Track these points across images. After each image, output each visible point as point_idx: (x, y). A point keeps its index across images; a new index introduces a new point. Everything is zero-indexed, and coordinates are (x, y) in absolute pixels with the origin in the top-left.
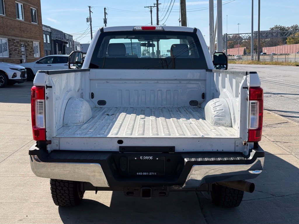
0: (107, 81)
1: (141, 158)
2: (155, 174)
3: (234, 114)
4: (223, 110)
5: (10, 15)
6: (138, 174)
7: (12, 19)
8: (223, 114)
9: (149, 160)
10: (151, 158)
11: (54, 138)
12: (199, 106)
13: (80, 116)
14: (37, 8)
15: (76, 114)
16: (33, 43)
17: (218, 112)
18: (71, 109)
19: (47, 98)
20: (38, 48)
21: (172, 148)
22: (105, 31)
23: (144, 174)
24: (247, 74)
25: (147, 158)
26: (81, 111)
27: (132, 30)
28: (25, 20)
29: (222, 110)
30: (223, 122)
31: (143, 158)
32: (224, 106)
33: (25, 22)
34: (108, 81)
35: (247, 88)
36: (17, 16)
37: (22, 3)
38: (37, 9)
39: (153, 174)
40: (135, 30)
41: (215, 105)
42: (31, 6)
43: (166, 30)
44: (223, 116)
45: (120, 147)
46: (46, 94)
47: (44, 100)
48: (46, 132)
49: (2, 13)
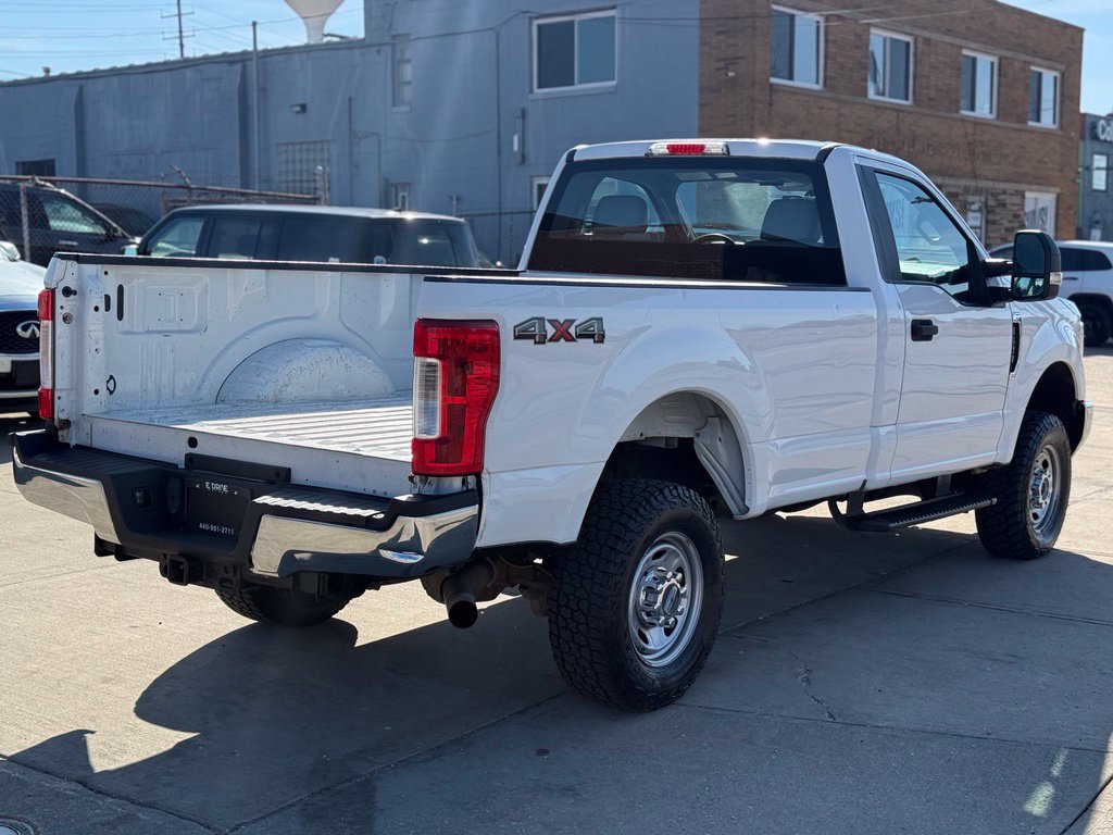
1: (207, 485)
5: (931, 99)
6: (201, 526)
7: (942, 114)
9: (219, 494)
10: (225, 488)
11: (82, 416)
14: (1063, 67)
15: (258, 376)
16: (1023, 197)
19: (66, 318)
20: (1046, 215)
21: (281, 473)
23: (212, 528)
25: (217, 487)
28: (998, 114)
31: (210, 486)
33: (997, 123)
36: (964, 102)
37: (996, 55)
38: (1063, 75)
39: (228, 531)
40: (652, 154)
42: (1031, 63)
43: (734, 153)
45: (190, 455)
46: (62, 307)
47: (50, 322)
48: (59, 398)
49: (902, 93)
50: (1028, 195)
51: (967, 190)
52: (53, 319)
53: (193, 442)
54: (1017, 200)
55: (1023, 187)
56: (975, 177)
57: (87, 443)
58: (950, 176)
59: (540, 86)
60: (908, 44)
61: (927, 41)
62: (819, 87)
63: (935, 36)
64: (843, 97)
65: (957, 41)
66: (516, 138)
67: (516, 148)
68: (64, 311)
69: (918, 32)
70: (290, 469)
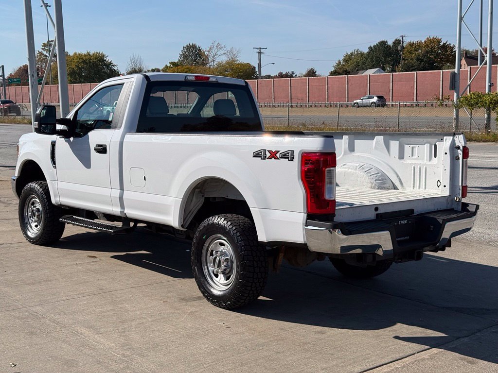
3: (398, 176)
4: (379, 174)
8: (383, 177)
9: (404, 224)
10: (406, 222)
21: (412, 211)
23: (401, 239)
24: (454, 134)
31: (400, 222)
32: (376, 170)
39: (407, 238)
44: (384, 180)
45: (377, 215)
53: (376, 209)
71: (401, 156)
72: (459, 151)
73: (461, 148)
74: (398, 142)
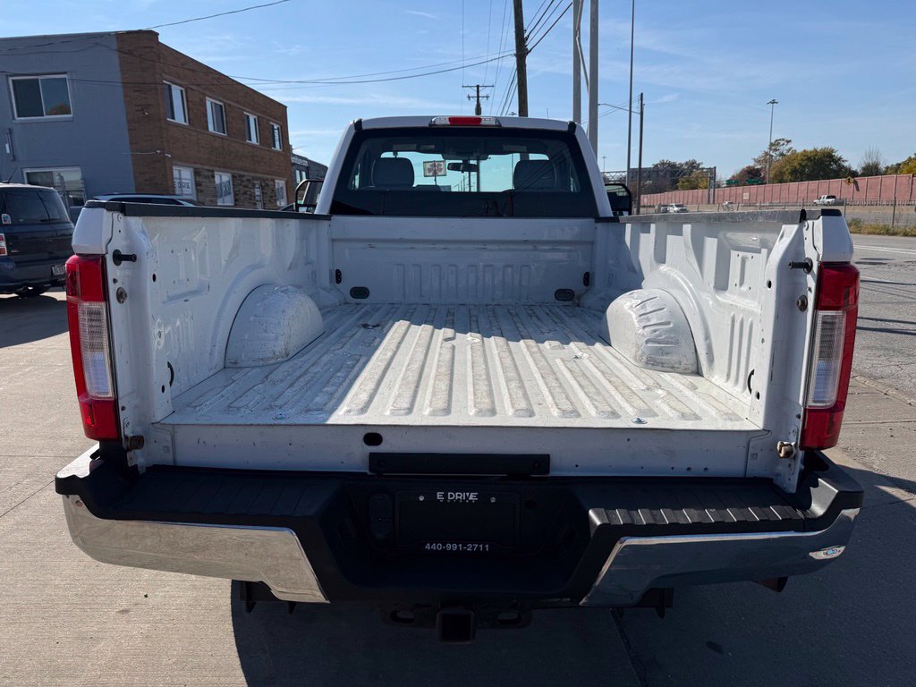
0: (371, 243)
1: (439, 496)
2: (484, 548)
3: (707, 337)
4: (671, 325)
5: (234, 134)
6: (428, 547)
7: (239, 141)
8: (672, 335)
9: (465, 504)
10: (472, 497)
11: (156, 425)
12: (577, 301)
13: (276, 338)
14: (281, 124)
15: (266, 331)
16: (274, 182)
17: (655, 331)
18: (252, 319)
19: (121, 296)
20: (283, 190)
21: (542, 461)
22: (364, 127)
23: (449, 546)
24: (803, 216)
25: (458, 496)
26: (279, 323)
27: (427, 125)
28: (261, 143)
29: (669, 323)
30: (673, 358)
31: (445, 496)
32: (671, 313)
33: (261, 147)
34: (373, 244)
35: (807, 266)
36: (247, 137)
37: (256, 115)
38: (281, 127)
39: (478, 548)
40: (434, 125)
41: (642, 308)
42: (270, 121)
43: (504, 125)
44: (672, 343)
45: (372, 455)
46: (115, 281)
47: (103, 304)
48: (123, 408)
49: (221, 129)
50: (276, 181)
51: (254, 178)
52: (106, 298)
53: (372, 439)
54: (272, 183)
55: (274, 177)
56: (256, 172)
57: (167, 458)
58: (247, 171)
59: (19, 116)
60: (221, 106)
61: (230, 105)
62: (187, 124)
63: (232, 104)
64: (199, 130)
65: (242, 107)
66: (7, 146)
67: (8, 151)
68: (118, 285)
69: (226, 101)
70: (549, 455)
71: (721, 285)
72: (809, 277)
73: (815, 269)
74: (716, 240)
